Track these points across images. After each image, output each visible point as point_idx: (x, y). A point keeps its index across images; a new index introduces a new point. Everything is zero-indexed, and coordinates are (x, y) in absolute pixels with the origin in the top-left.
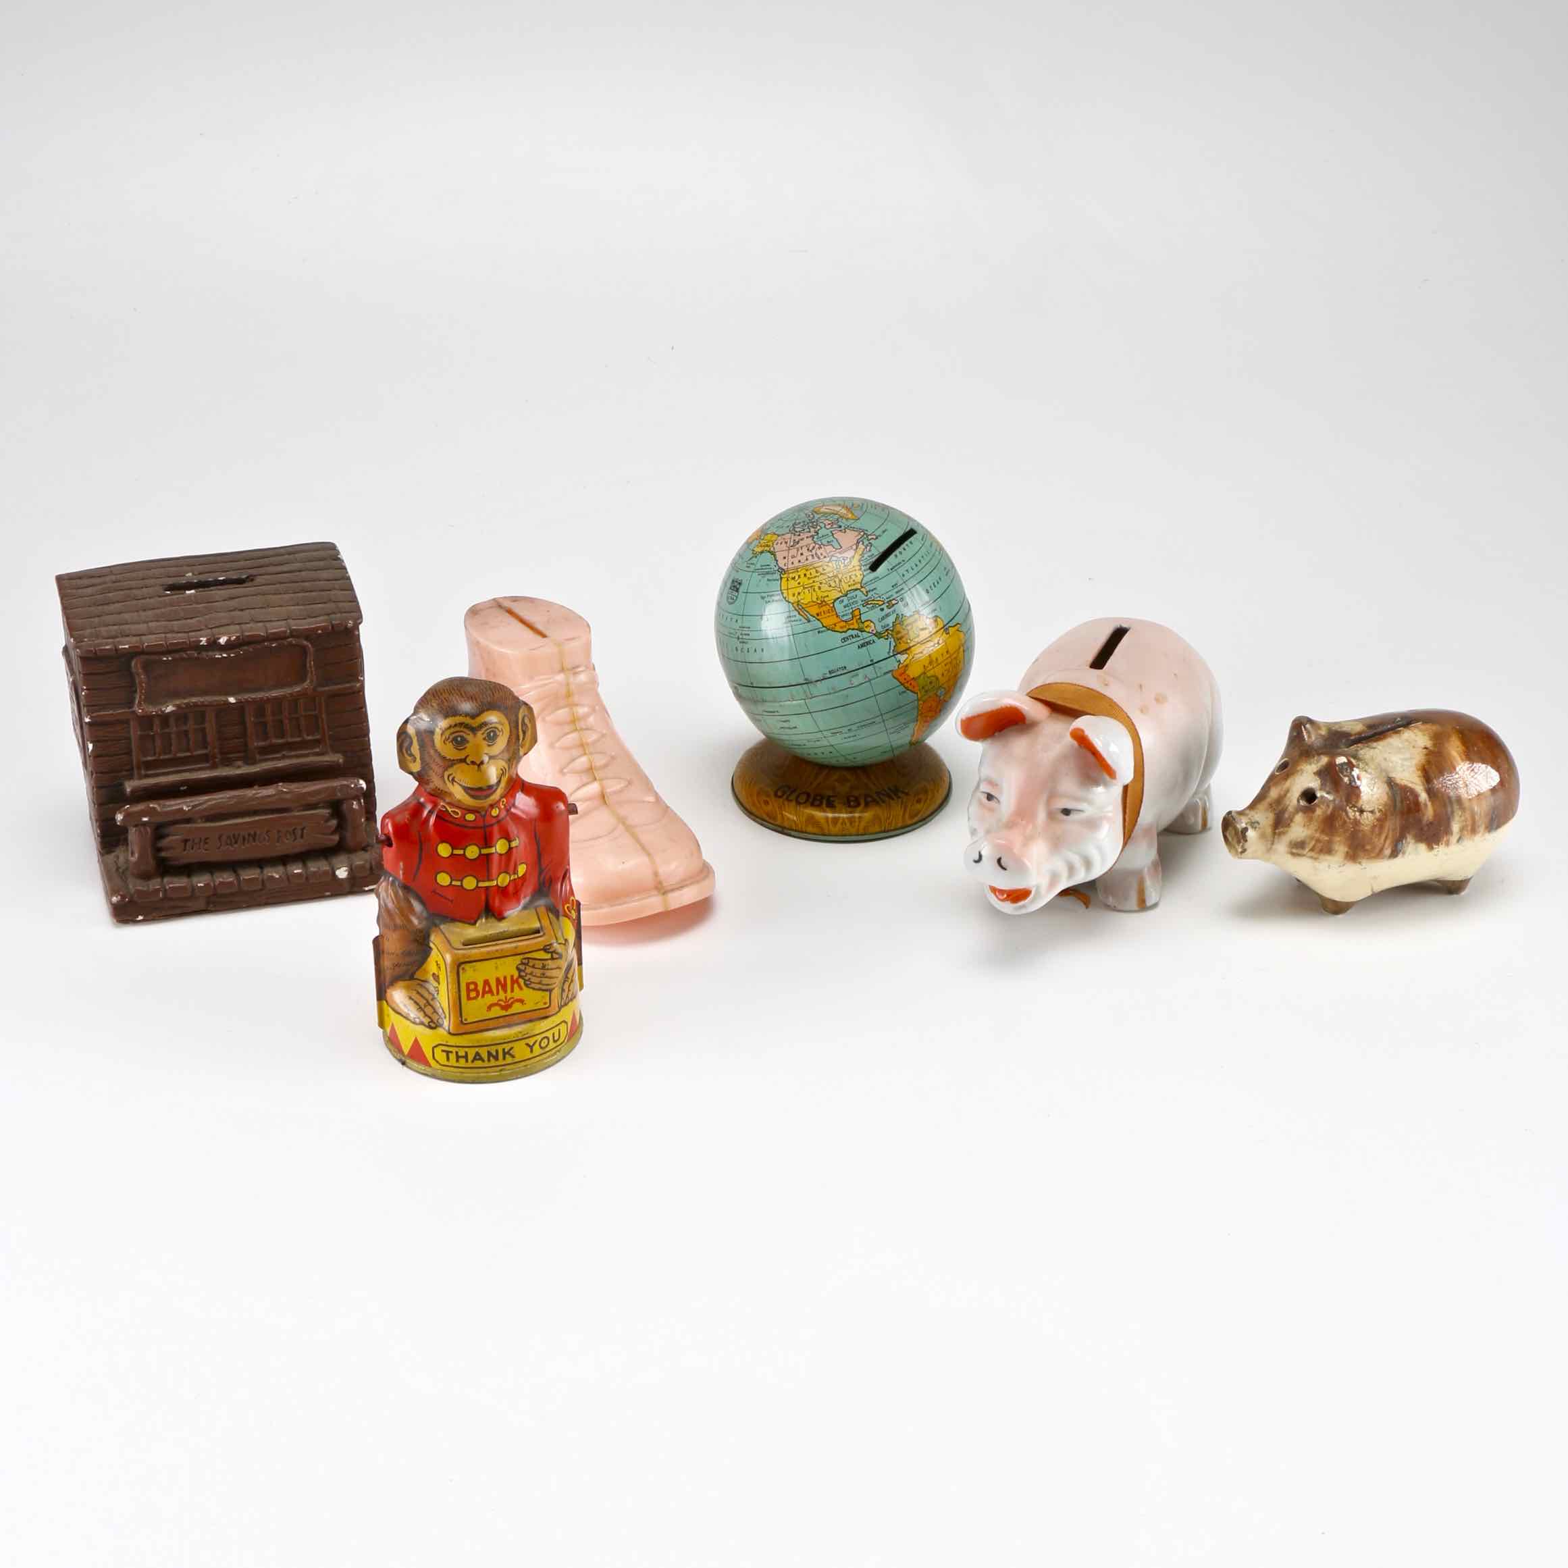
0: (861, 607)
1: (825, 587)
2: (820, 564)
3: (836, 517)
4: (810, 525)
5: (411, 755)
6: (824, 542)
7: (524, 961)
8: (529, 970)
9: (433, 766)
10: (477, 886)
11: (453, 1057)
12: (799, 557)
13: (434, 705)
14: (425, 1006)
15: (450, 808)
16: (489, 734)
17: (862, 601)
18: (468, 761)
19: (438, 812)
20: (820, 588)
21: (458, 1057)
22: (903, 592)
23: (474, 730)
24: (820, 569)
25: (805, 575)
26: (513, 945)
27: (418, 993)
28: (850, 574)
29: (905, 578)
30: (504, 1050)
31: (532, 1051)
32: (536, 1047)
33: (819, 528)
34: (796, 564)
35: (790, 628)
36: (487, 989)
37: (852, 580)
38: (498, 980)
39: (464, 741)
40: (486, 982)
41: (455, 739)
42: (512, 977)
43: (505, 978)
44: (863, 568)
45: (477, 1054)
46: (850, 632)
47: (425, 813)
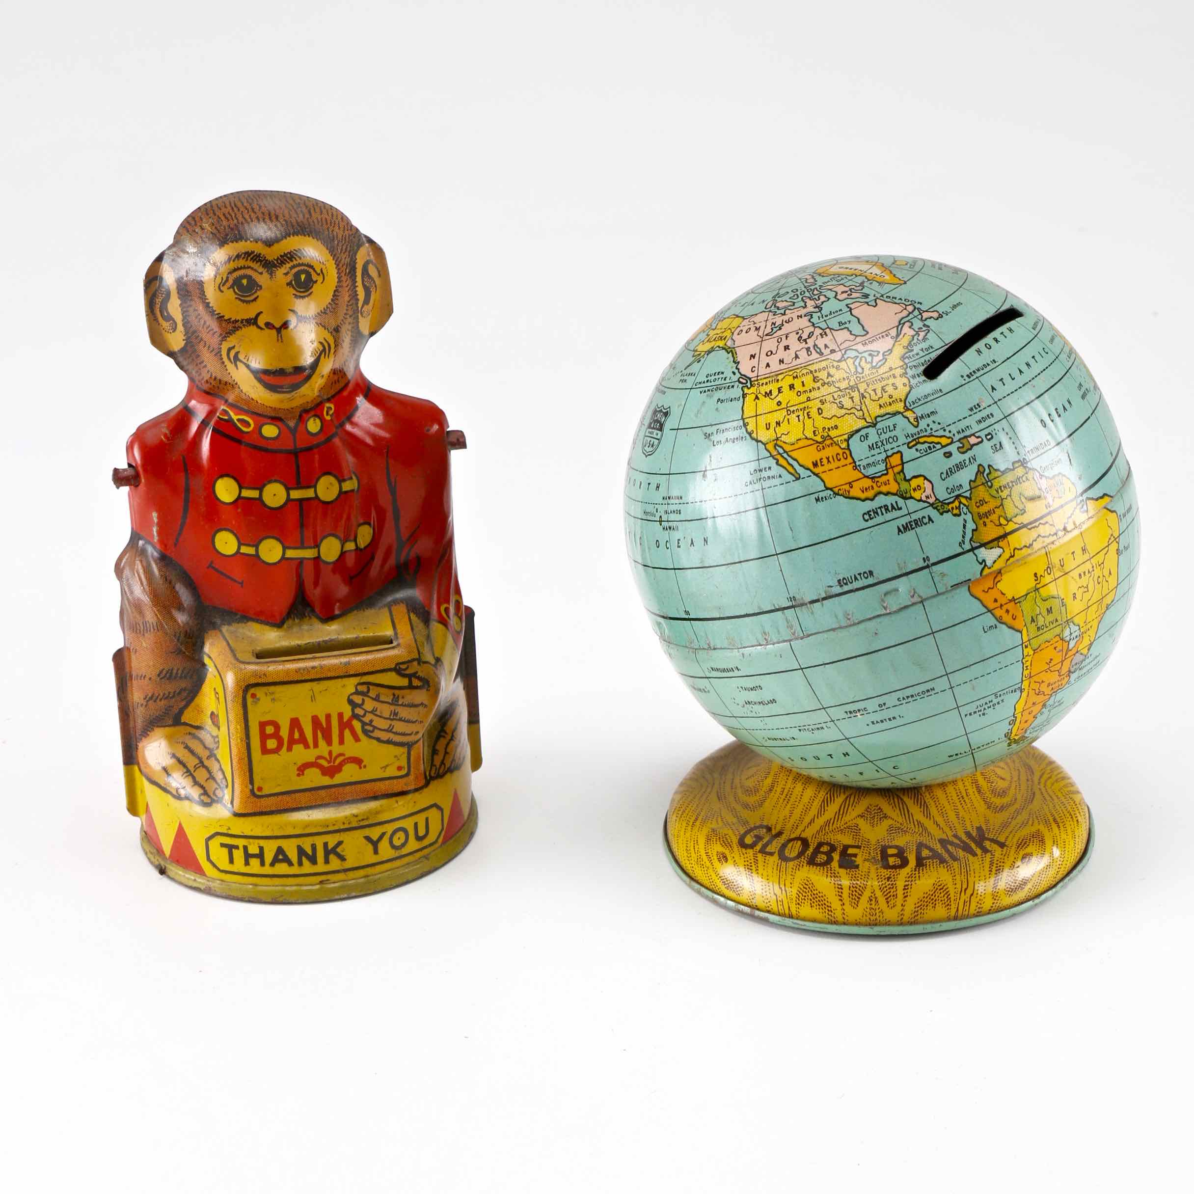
0: (904, 449)
1: (831, 410)
2: (824, 364)
3: (859, 280)
4: (807, 294)
5: (169, 318)
6: (833, 323)
7: (360, 688)
8: (369, 705)
9: (204, 335)
10: (283, 558)
11: (238, 855)
12: (781, 354)
13: (206, 226)
14: (196, 768)
15: (236, 414)
16: (297, 276)
17: (907, 436)
18: (261, 322)
19: (217, 423)
20: (820, 411)
21: (248, 856)
22: (992, 420)
23: (270, 266)
24: (823, 375)
25: (792, 387)
26: (344, 660)
27: (187, 747)
28: (884, 383)
29: (997, 395)
30: (326, 845)
31: (376, 852)
32: (384, 845)
33: (822, 298)
34: (775, 366)
35: (759, 494)
36: (297, 735)
37: (886, 395)
38: (315, 720)
39: (253, 286)
40: (295, 723)
41: (237, 283)
42: (340, 715)
43: (328, 717)
44: (910, 373)
45: (280, 850)
46: (881, 500)
47: (194, 428)
